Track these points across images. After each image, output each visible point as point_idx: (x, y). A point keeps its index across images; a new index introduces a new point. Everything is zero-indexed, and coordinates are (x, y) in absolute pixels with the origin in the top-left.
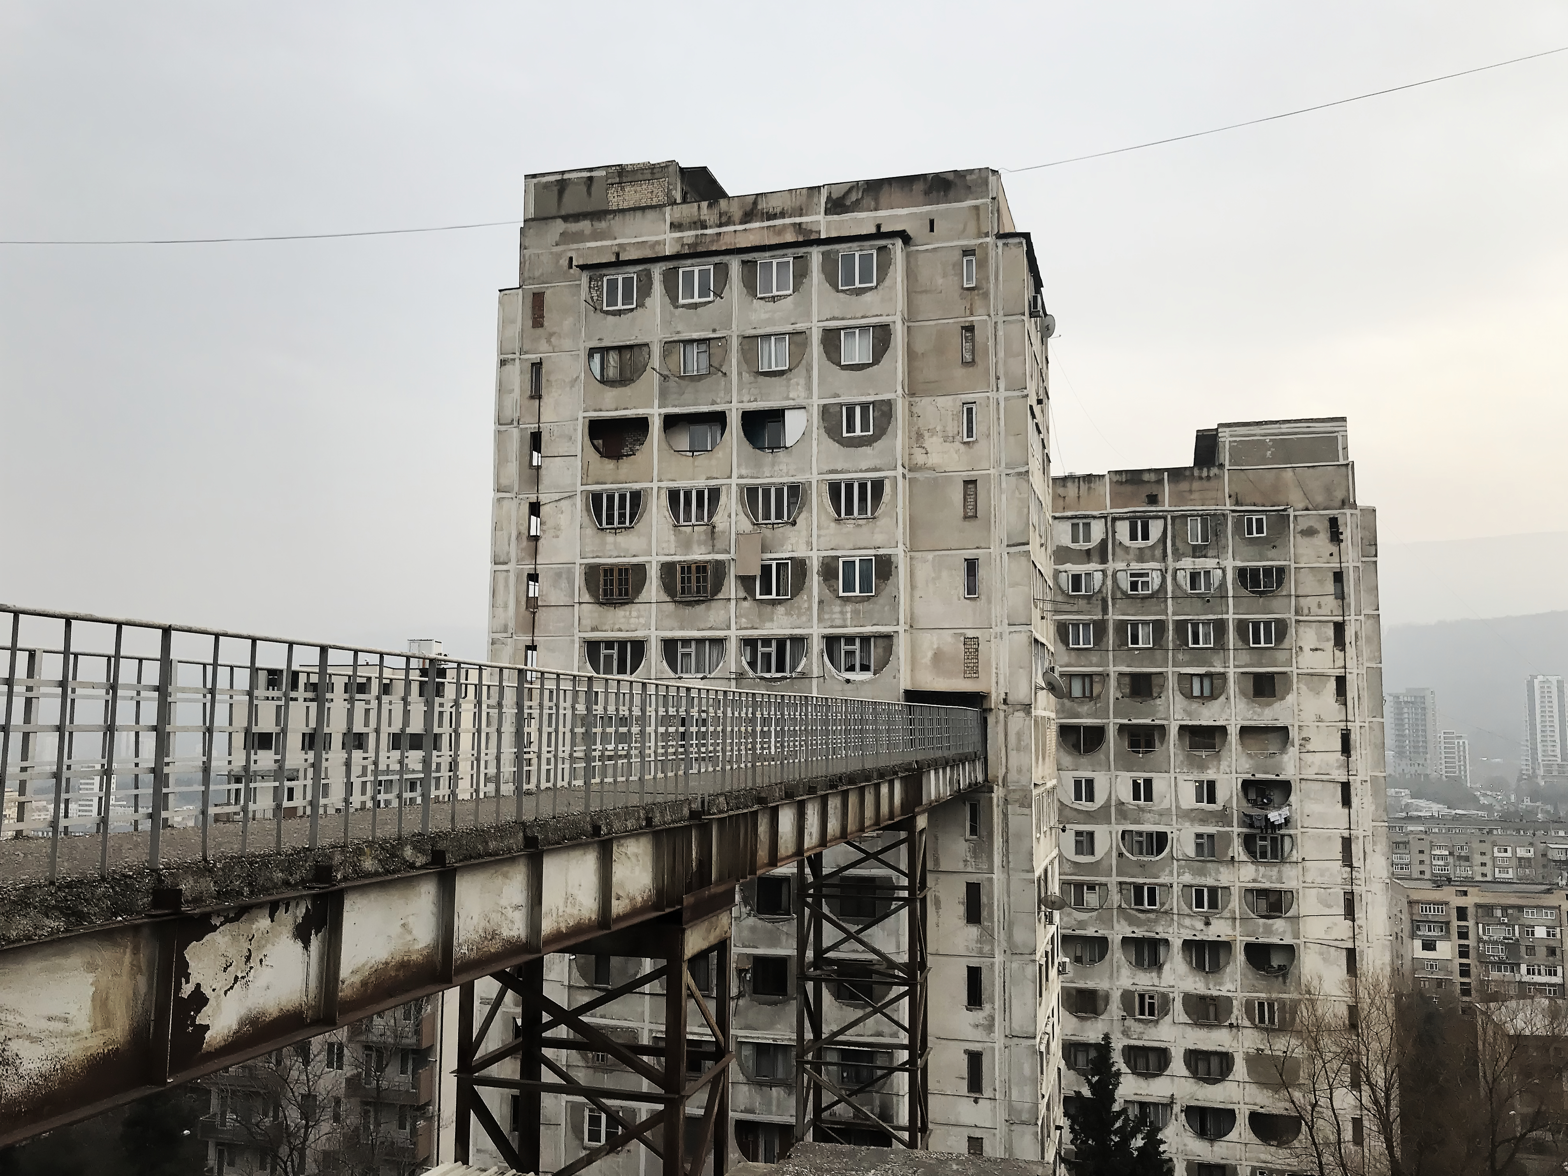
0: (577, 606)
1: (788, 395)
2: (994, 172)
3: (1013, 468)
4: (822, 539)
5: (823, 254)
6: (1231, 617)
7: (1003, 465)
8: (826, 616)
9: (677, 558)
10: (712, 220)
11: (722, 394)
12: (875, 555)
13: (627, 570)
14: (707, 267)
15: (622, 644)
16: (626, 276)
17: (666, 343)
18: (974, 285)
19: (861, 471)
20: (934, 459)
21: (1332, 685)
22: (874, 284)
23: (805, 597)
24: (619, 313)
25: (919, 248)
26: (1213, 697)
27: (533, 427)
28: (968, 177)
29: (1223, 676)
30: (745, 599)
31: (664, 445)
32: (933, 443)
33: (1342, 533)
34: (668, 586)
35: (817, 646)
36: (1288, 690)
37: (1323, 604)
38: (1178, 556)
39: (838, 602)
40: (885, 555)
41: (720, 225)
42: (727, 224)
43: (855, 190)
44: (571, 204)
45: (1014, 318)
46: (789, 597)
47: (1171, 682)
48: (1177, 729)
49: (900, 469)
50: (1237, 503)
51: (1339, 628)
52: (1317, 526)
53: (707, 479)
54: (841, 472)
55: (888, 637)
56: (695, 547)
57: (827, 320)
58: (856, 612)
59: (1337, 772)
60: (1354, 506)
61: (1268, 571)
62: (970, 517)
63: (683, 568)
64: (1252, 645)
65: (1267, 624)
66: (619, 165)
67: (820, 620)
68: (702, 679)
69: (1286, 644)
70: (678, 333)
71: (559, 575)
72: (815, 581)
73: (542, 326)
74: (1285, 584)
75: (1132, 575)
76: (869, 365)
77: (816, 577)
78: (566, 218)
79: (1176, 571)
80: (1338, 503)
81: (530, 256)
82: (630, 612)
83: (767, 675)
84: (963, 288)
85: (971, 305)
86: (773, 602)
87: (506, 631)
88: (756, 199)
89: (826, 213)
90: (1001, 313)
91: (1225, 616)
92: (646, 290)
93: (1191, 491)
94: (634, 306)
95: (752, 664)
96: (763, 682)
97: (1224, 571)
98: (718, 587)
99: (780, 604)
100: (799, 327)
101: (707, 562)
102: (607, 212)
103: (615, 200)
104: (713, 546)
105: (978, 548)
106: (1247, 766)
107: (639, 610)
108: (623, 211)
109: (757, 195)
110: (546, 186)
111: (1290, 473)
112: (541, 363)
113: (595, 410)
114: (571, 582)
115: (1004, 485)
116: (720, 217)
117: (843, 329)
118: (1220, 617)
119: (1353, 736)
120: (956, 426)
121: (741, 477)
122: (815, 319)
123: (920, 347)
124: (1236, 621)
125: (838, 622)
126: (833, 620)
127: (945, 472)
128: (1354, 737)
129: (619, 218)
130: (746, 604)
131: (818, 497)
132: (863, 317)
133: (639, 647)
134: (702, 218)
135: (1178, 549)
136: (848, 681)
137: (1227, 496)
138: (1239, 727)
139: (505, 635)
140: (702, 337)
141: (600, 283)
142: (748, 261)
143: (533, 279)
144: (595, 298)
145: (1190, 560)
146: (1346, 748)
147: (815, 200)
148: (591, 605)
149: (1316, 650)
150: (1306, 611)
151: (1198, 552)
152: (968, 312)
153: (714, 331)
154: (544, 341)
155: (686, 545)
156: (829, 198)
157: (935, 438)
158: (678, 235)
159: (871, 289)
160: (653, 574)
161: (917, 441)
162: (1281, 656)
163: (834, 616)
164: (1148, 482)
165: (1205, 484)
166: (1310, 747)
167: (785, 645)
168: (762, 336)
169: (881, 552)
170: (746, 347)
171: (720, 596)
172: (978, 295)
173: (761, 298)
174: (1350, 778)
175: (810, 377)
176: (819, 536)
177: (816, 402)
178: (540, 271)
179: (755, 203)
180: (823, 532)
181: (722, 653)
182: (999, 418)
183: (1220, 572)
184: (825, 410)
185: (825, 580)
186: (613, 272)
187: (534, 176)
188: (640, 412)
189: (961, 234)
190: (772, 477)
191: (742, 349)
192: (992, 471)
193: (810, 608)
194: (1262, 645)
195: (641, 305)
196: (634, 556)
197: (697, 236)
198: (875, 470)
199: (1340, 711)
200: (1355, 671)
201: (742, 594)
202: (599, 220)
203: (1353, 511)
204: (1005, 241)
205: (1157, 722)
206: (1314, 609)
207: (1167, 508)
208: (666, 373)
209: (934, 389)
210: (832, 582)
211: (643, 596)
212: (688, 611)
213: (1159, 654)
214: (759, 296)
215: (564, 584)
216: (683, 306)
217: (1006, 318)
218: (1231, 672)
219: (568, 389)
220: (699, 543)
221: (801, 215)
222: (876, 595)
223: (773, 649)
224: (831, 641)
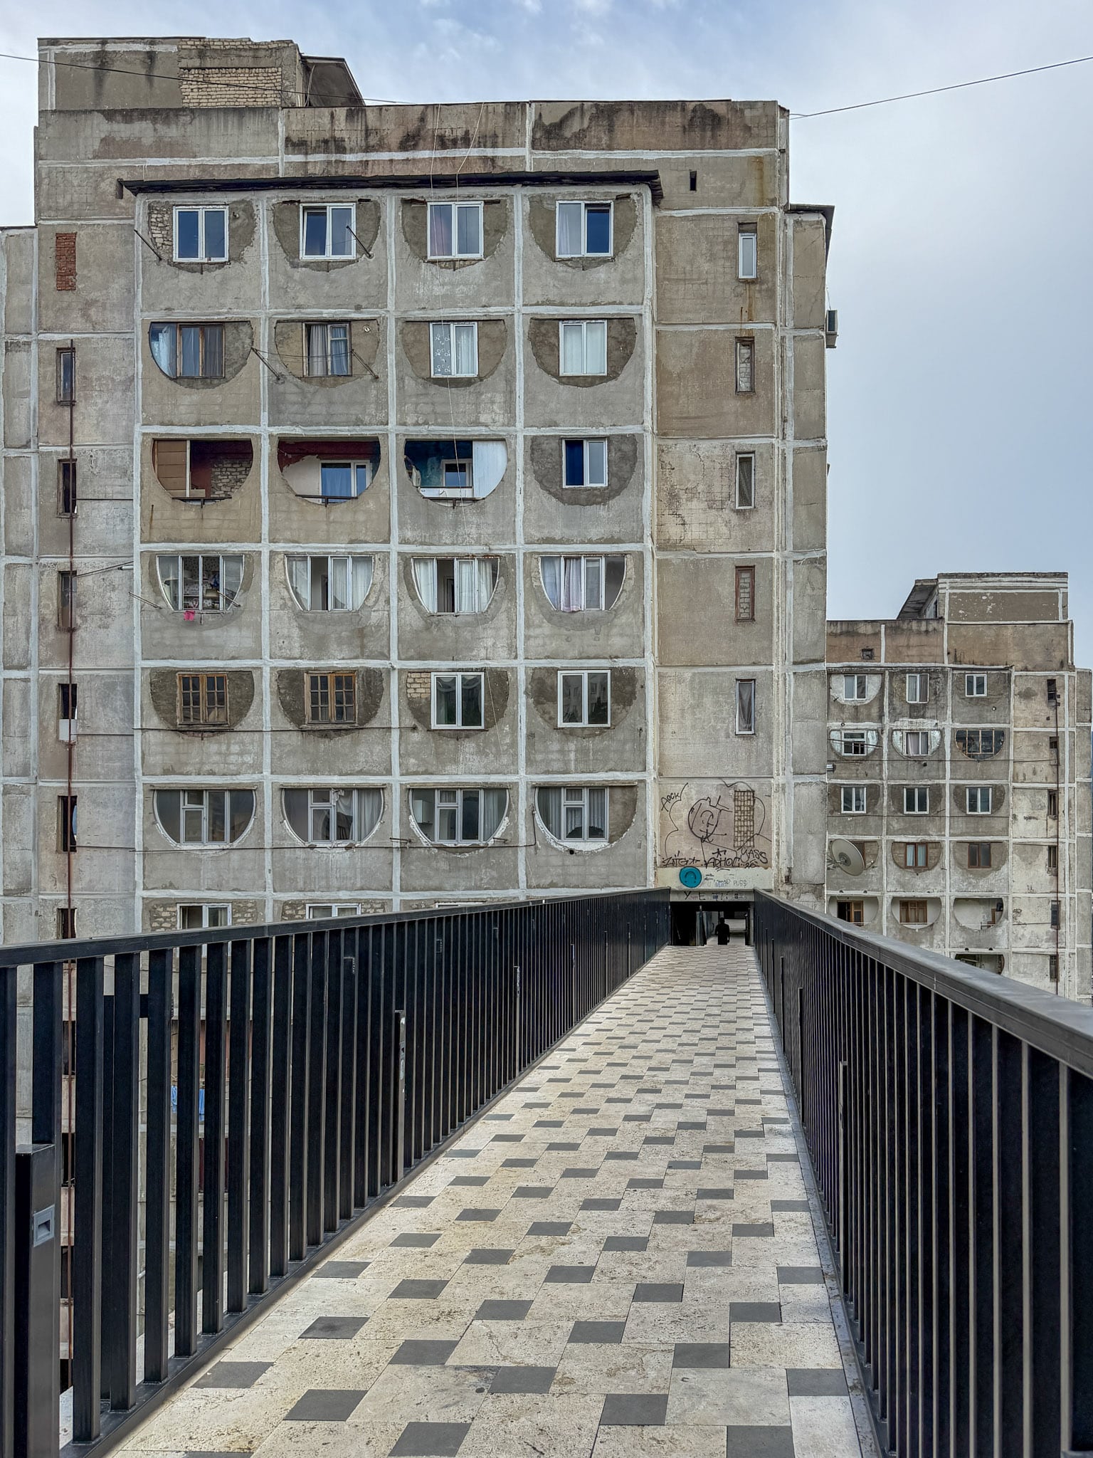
0: (138, 735)
1: (477, 418)
2: (783, 110)
3: (804, 553)
4: (531, 642)
5: (532, 199)
6: (948, 782)
7: (790, 548)
8: (539, 757)
9: (304, 664)
10: (353, 138)
11: (372, 409)
12: (611, 669)
13: (221, 679)
14: (345, 205)
15: (216, 795)
16: (210, 208)
17: (278, 322)
18: (754, 277)
19: (590, 542)
20: (694, 533)
21: (1044, 855)
22: (610, 254)
23: (507, 728)
24: (201, 268)
25: (674, 213)
26: (927, 867)
27: (62, 450)
28: (747, 113)
29: (938, 845)
30: (414, 728)
31: (278, 485)
32: (693, 509)
33: (1059, 696)
34: (291, 709)
35: (523, 801)
36: (1004, 860)
37: (1038, 769)
38: (894, 718)
39: (556, 735)
40: (626, 669)
41: (368, 149)
42: (380, 147)
43: (578, 114)
44: (119, 92)
45: (809, 332)
46: (482, 727)
47: (885, 853)
48: (890, 900)
49: (648, 543)
50: (956, 661)
51: (1053, 796)
52: (1035, 688)
53: (351, 542)
54: (560, 542)
55: (629, 787)
56: (333, 647)
57: (537, 304)
58: (583, 752)
59: (1046, 945)
60: (1072, 668)
61: (987, 736)
62: (744, 620)
63: (314, 680)
64: (968, 813)
65: (984, 790)
66: (200, 39)
67: (529, 761)
68: (347, 848)
69: (1002, 812)
70: (299, 307)
71: (110, 687)
72: (521, 704)
73: (73, 288)
74: (1004, 750)
75: (846, 735)
76: (602, 379)
77: (522, 699)
78: (109, 115)
79: (892, 732)
80: (1056, 664)
81: (50, 172)
82: (229, 745)
83: (450, 844)
84: (738, 280)
85: (750, 306)
86: (457, 735)
87: (25, 773)
88: (423, 113)
89: (534, 145)
90: (791, 324)
91: (941, 782)
92: (245, 236)
93: (908, 646)
94: (226, 259)
95: (426, 826)
96: (444, 853)
97: (942, 732)
98: (372, 708)
99: (467, 737)
100: (495, 311)
101: (354, 671)
102: (179, 112)
103: (192, 95)
104: (363, 647)
105: (754, 664)
106: (961, 940)
107: (242, 743)
108: (207, 112)
109: (427, 106)
110: (75, 61)
111: (1010, 630)
112: (72, 349)
113: (162, 424)
114: (129, 697)
115: (790, 577)
116: (367, 136)
117: (563, 320)
118: (936, 781)
119: (1062, 908)
120: (725, 486)
121: (404, 541)
122: (519, 301)
123: (674, 365)
124: (953, 787)
125: (556, 766)
126: (548, 762)
127: (710, 552)
128: (1065, 909)
129: (199, 122)
130: (416, 737)
131: (525, 578)
132: (593, 304)
133: (244, 799)
134: (338, 134)
135: (894, 709)
136: (572, 852)
137: (946, 653)
138: (953, 898)
139: (25, 780)
140: (338, 317)
141: (166, 217)
142: (413, 201)
143: (58, 211)
144: (159, 241)
145: (907, 720)
146: (1056, 920)
147: (518, 123)
148: (161, 733)
149: (1030, 818)
150: (1021, 778)
151: (916, 711)
152: (745, 316)
153: (358, 308)
154: (76, 315)
155: (319, 646)
156: (538, 124)
157: (695, 502)
158: (299, 158)
159: (605, 261)
160: (266, 687)
161: (670, 504)
162: (998, 824)
163: (551, 756)
164: (865, 635)
165: (924, 639)
166: (1020, 919)
167: (477, 799)
168: (437, 322)
169: (621, 663)
170: (410, 338)
171: (375, 723)
172: (760, 291)
173: (433, 262)
174: (1059, 950)
175: (511, 392)
176: (527, 638)
177: (521, 432)
178: (68, 197)
179: (422, 119)
180: (532, 633)
181: (379, 810)
182: (784, 480)
183: (937, 734)
184: (534, 445)
185: (537, 703)
186: (190, 201)
187: (54, 42)
188: (238, 430)
189: (735, 199)
190: (453, 544)
191: (404, 341)
192: (774, 555)
193: (514, 744)
194: (979, 812)
195: (237, 258)
196: (233, 658)
197: (329, 162)
198: (611, 540)
199: (1051, 882)
200: (1067, 841)
201: (409, 721)
202: (167, 121)
203: (1072, 674)
204: (796, 216)
205: (870, 894)
206: (1029, 775)
207: (883, 663)
208: (279, 369)
209: (694, 428)
210: (548, 706)
211: (249, 721)
212: (324, 745)
213: (872, 821)
214: (430, 258)
215: (119, 702)
216: (307, 265)
217: (797, 333)
218: (947, 840)
219: (119, 394)
220: (340, 642)
221: (494, 145)
222: (614, 727)
223: (458, 805)
224: (545, 791)
